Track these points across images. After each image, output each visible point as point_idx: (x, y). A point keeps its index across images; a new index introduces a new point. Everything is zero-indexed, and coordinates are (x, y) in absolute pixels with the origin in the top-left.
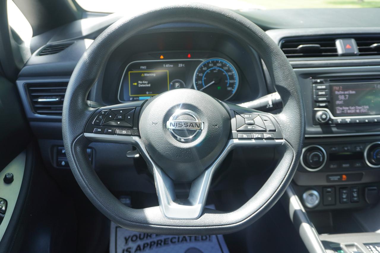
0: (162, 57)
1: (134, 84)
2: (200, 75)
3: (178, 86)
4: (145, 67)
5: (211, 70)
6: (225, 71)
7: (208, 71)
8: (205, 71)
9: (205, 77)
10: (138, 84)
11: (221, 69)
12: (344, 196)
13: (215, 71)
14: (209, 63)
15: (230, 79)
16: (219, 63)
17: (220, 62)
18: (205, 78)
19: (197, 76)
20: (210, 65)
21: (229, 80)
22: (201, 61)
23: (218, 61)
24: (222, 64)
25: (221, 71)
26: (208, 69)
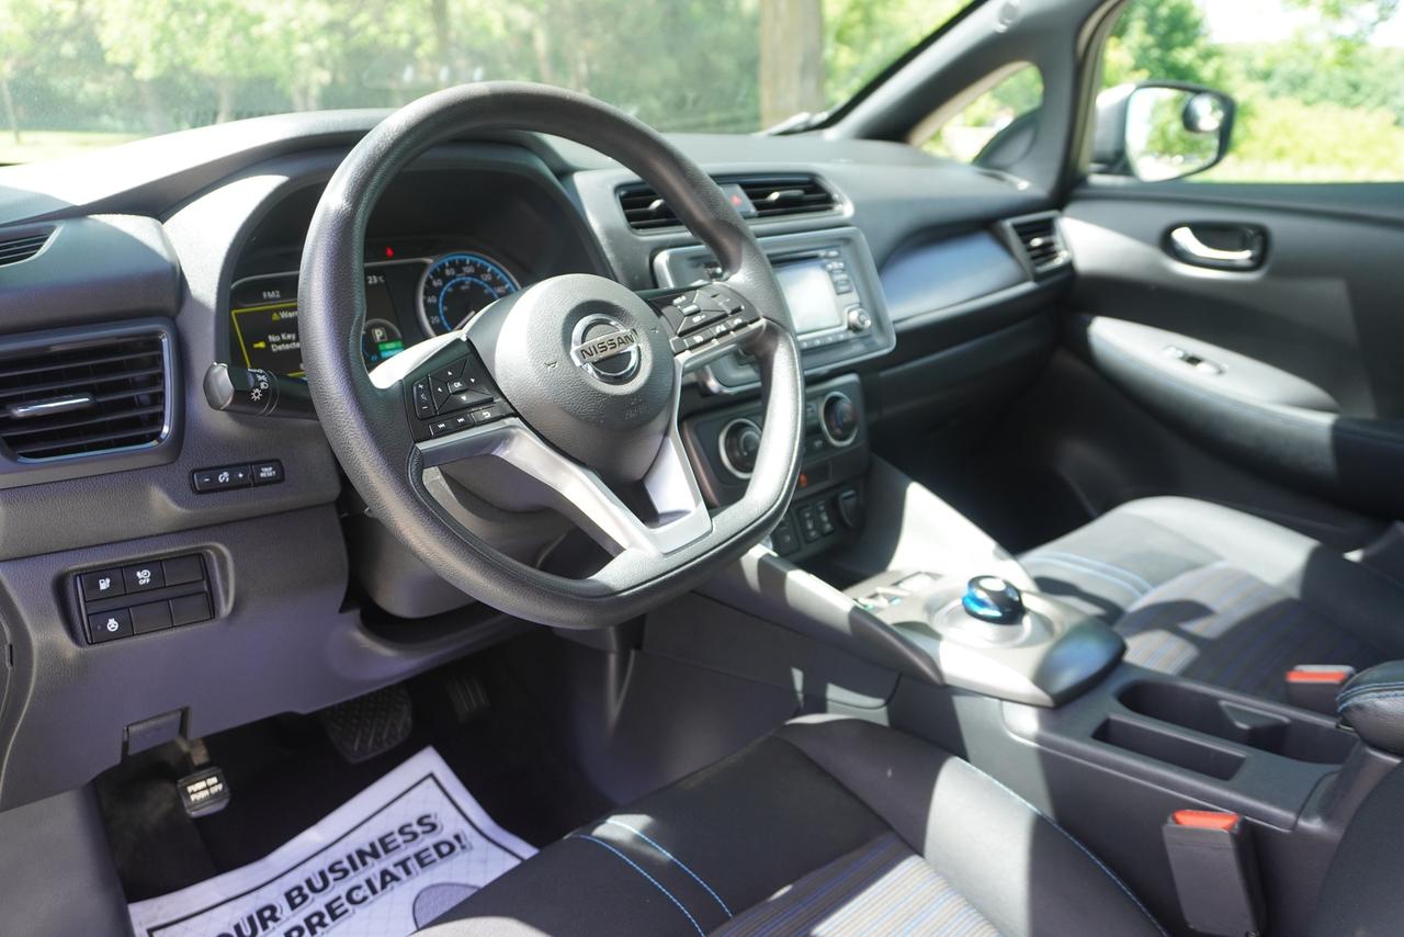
1: (256, 346)
2: (431, 301)
3: (382, 338)
4: (274, 293)
5: (452, 286)
6: (487, 286)
7: (448, 288)
8: (440, 289)
9: (444, 304)
10: (268, 344)
11: (476, 280)
12: (810, 526)
13: (463, 288)
14: (443, 267)
16: (469, 265)
17: (468, 262)
18: (445, 308)
19: (426, 304)
20: (448, 272)
22: (426, 265)
23: (465, 260)
24: (476, 268)
25: (477, 285)
26: (444, 284)
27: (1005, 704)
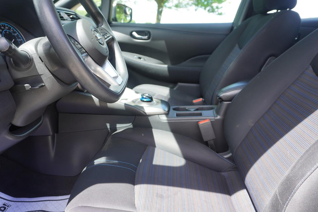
11: (9, 31)
17: (6, 26)
27: (159, 115)
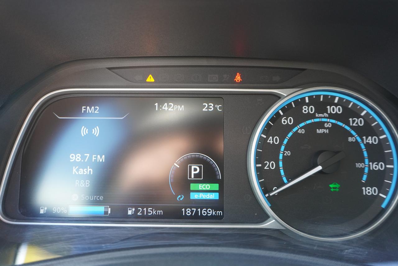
0: (150, 79)
2: (270, 141)
4: (95, 109)
5: (306, 128)
6: (353, 132)
7: (299, 129)
8: (289, 128)
11: (340, 124)
13: (320, 131)
14: (300, 103)
15: (371, 160)
16: (336, 105)
17: (336, 100)
18: (288, 154)
20: (305, 110)
21: (367, 161)
22: (278, 97)
23: (333, 98)
24: (345, 108)
25: (341, 129)
